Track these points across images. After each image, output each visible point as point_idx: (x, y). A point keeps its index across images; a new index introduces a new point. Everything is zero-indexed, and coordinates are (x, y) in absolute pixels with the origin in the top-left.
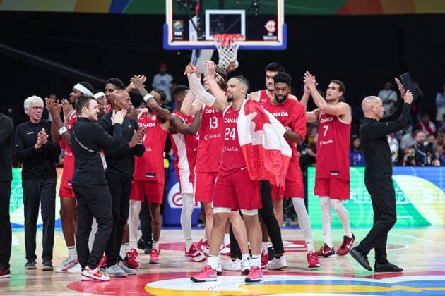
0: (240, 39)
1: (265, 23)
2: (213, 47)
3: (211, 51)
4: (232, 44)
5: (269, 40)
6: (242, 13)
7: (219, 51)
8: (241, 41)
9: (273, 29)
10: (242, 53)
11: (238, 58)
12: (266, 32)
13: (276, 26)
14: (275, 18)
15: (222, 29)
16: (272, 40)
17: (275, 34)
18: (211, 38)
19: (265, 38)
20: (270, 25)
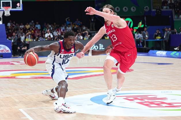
0: (10, 8)
1: (17, 4)
2: (3, 10)
3: (3, 12)
4: (8, 10)
5: (18, 8)
6: (11, 1)
7: (5, 11)
8: (10, 9)
9: (19, 5)
10: (11, 12)
11: (10, 13)
12: (17, 6)
13: (20, 5)
14: (19, 2)
15: (5, 6)
16: (19, 8)
17: (20, 6)
18: (3, 8)
19: (17, 8)
20: (18, 4)
